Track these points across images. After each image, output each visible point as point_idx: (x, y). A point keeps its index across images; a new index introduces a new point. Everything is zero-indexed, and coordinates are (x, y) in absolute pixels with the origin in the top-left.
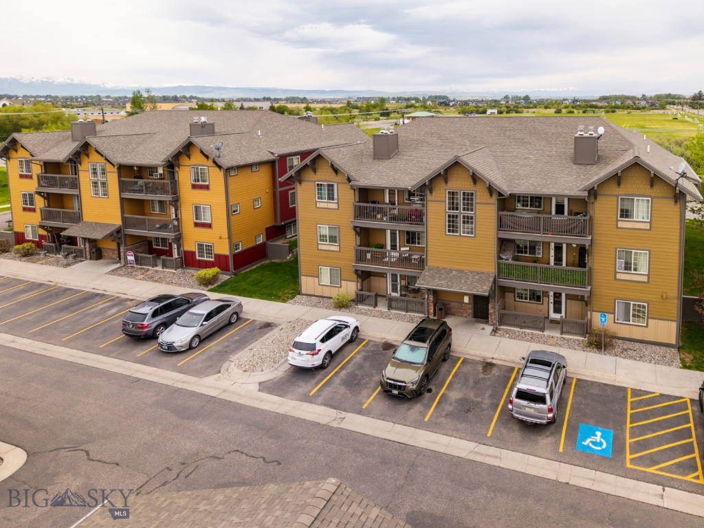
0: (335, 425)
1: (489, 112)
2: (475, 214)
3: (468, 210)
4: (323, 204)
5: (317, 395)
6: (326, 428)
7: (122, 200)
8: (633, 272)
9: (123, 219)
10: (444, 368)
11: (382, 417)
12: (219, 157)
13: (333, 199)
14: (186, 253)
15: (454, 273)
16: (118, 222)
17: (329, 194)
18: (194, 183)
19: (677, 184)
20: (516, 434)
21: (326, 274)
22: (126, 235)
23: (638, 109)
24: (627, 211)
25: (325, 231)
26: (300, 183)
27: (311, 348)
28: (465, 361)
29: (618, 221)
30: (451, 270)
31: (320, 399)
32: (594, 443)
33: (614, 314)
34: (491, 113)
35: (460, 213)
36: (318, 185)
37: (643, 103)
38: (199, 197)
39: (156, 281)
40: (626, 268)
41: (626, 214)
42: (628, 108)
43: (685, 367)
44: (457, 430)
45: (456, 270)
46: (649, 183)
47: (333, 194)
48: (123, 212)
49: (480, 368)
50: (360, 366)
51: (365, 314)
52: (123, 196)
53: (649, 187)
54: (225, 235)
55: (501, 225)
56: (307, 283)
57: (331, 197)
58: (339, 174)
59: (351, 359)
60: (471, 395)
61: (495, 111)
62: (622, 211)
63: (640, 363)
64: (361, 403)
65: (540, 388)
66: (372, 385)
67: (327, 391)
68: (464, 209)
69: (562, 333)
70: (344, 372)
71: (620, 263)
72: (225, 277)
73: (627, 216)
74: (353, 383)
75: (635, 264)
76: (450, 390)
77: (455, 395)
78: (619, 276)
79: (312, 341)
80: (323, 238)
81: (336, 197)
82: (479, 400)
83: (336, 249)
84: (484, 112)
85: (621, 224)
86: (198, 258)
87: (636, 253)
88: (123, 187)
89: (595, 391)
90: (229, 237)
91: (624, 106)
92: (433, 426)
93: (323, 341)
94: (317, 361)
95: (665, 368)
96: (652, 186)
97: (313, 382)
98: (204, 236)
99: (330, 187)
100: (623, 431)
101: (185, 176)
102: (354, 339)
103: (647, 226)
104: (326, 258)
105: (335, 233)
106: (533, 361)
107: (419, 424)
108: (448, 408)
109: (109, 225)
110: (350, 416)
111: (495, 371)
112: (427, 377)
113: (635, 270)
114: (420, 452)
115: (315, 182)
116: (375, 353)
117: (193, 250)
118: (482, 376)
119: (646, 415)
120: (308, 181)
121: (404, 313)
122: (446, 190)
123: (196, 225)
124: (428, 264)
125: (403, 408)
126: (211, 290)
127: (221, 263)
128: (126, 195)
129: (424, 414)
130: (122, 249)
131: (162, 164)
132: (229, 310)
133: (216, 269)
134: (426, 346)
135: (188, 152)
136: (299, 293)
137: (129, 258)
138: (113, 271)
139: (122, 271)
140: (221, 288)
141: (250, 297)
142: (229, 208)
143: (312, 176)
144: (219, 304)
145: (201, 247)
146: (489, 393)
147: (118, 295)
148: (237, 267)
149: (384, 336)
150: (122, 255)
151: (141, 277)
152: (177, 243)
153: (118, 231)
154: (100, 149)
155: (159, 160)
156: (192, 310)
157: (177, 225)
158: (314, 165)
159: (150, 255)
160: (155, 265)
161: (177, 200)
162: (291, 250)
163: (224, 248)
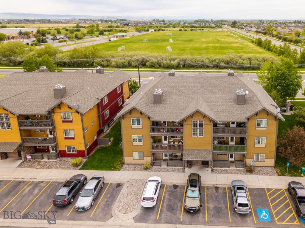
1: (150, 30)
2: (204, 129)
3: (201, 127)
4: (135, 126)
5: (160, 219)
7: (20, 130)
8: (261, 144)
9: (22, 139)
10: (203, 192)
11: (190, 223)
12: (79, 109)
13: (140, 124)
14: (60, 151)
15: (196, 151)
16: (18, 140)
17: (137, 123)
18: (63, 120)
19: (277, 116)
20: (239, 219)
21: (136, 155)
22: (24, 146)
23: (212, 28)
24: (259, 124)
25: (136, 137)
26: (123, 119)
28: (208, 188)
29: (256, 127)
30: (194, 150)
31: (163, 221)
32: (264, 216)
33: (254, 159)
34: (151, 31)
35: (198, 128)
36: (132, 119)
37: (213, 25)
38: (67, 126)
39: (48, 168)
40: (258, 143)
41: (259, 125)
42: (208, 28)
43: (279, 175)
44: (219, 222)
45: (197, 150)
46: (267, 115)
47: (140, 123)
48: (21, 136)
49: (215, 190)
50: (170, 200)
51: (158, 171)
52: (21, 129)
53: (267, 116)
54: (83, 141)
55: (214, 132)
56: (127, 159)
57: (139, 124)
58: (142, 115)
59: (164, 197)
60: (217, 205)
61: (153, 30)
62: (257, 124)
63: (265, 176)
64: (179, 219)
65: (245, 201)
66: (179, 208)
67: (163, 216)
68: (199, 127)
69: (236, 167)
70: (165, 204)
71: (256, 141)
72: (85, 160)
73: (259, 126)
75: (261, 141)
76: (208, 204)
77: (211, 206)
78: (256, 146)
79: (152, 196)
80: (134, 140)
82: (220, 206)
83: (142, 144)
84: (148, 31)
85: (257, 129)
86: (67, 153)
87: (262, 138)
88: (20, 124)
89: (256, 192)
90: (85, 143)
91: (206, 27)
92: (210, 223)
93: (155, 194)
94: (154, 203)
95: (273, 177)
96: (268, 115)
97: (155, 212)
98: (70, 143)
99: (138, 120)
100: (270, 208)
101: (58, 117)
102: (162, 187)
103: (266, 129)
104: (137, 149)
105: (140, 138)
107: (205, 223)
108: (212, 213)
109: (13, 143)
111: (220, 191)
112: (201, 201)
113: (261, 143)
115: (131, 118)
116: (172, 192)
117: (64, 149)
118: (216, 194)
120: (127, 118)
121: (174, 167)
122: (192, 120)
123: (66, 138)
124: (184, 148)
125: (196, 216)
126: (80, 169)
127: (80, 154)
128: (23, 128)
129: (204, 218)
130: (22, 153)
131: (46, 114)
132: (101, 183)
133: (80, 158)
134: (197, 189)
135: (59, 106)
136: (124, 164)
137: (27, 157)
138: (20, 166)
139: (26, 164)
140: (85, 167)
141: (102, 170)
142: (84, 130)
143: (129, 116)
144: (96, 181)
145: (69, 148)
146: (222, 202)
147: (32, 180)
148: (88, 154)
149: (171, 181)
150: (22, 156)
151: (38, 167)
152: (55, 147)
153: (20, 146)
154: (7, 108)
155: (43, 111)
156: (87, 187)
157: (55, 139)
158: (131, 112)
159: (40, 154)
160: (43, 158)
161: (54, 128)
162: (110, 140)
163: (82, 148)
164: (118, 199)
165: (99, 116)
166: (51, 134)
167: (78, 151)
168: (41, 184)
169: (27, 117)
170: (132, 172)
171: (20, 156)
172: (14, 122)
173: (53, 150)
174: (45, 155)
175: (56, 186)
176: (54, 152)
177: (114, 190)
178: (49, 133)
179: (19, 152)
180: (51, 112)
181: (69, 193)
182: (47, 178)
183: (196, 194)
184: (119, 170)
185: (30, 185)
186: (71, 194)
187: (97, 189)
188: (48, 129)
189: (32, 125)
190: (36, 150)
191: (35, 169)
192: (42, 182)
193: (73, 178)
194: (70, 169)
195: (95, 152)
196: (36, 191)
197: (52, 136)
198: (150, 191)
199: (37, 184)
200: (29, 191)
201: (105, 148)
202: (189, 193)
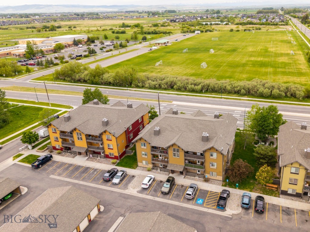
0: (153, 199)
1: (196, 32)
2: (179, 153)
4: (143, 147)
6: (152, 200)
7: (87, 142)
9: (88, 146)
10: (174, 186)
11: (162, 198)
12: (114, 134)
13: (145, 146)
14: (106, 155)
16: (86, 147)
18: (107, 139)
19: (221, 152)
20: (186, 201)
21: (144, 162)
22: (89, 150)
25: (143, 153)
26: (137, 142)
27: (146, 184)
28: (178, 185)
31: (150, 195)
32: (200, 202)
33: (210, 174)
36: (141, 143)
38: (109, 142)
39: (100, 163)
44: (176, 200)
45: (176, 164)
48: (87, 145)
49: (181, 187)
50: (156, 187)
51: (155, 172)
54: (117, 151)
56: (139, 164)
58: (146, 142)
59: (154, 185)
60: (179, 193)
61: (199, 32)
65: (190, 193)
66: (159, 191)
67: (150, 193)
68: (177, 152)
69: (199, 178)
70: (153, 188)
71: (211, 165)
72: (118, 161)
74: (155, 191)
76: (174, 192)
77: (175, 193)
78: (211, 167)
79: (146, 183)
80: (143, 154)
82: (180, 194)
83: (147, 157)
86: (109, 156)
87: (214, 163)
88: (87, 139)
89: (203, 192)
90: (118, 152)
92: (171, 199)
93: (148, 183)
94: (147, 187)
95: (218, 186)
96: (217, 151)
97: (147, 190)
98: (111, 151)
99: (144, 144)
100: (205, 199)
101: (104, 137)
102: (154, 180)
104: (144, 159)
105: (146, 154)
106: (190, 187)
107: (169, 199)
108: (174, 196)
109: (84, 148)
110: (156, 198)
111: (184, 187)
112: (170, 190)
114: (169, 204)
116: (159, 184)
117: (108, 154)
118: (181, 189)
119: (211, 196)
121: (164, 172)
122: (172, 148)
123: (109, 149)
124: (169, 162)
126: (116, 166)
127: (116, 158)
128: (88, 141)
129: (169, 197)
130: (88, 153)
131: (99, 135)
132: (124, 174)
133: (116, 160)
134: (169, 184)
135: (105, 132)
136: (138, 166)
137: (90, 156)
138: (87, 159)
139: (90, 159)
140: (118, 165)
141: (126, 168)
142: (117, 145)
143: (140, 141)
144: (122, 172)
145: (110, 154)
146: (182, 192)
147: (93, 168)
148: (120, 158)
149: (160, 179)
150: (88, 155)
151: (96, 161)
152: (104, 152)
153: (87, 150)
154: (80, 130)
155: (97, 133)
156: (117, 174)
157: (103, 148)
158: (140, 139)
159: (96, 155)
160: (98, 157)
161: (103, 143)
162: (132, 152)
163: (117, 155)
164: (132, 183)
165: (126, 137)
166: (101, 145)
167: (115, 156)
168: (97, 170)
169: (90, 136)
170: (141, 171)
171: (87, 154)
172: (84, 137)
173: (103, 153)
174: (99, 156)
175: (104, 172)
176: (103, 154)
177: (130, 178)
178: (100, 144)
179: (87, 153)
180: (101, 134)
181: (110, 175)
182: (100, 168)
183: (168, 186)
184: (135, 169)
185: (93, 170)
186: (111, 176)
187: (122, 176)
188: (100, 143)
189: (92, 140)
190: (94, 153)
191: (94, 163)
192: (98, 169)
193: (112, 169)
194: (111, 165)
195: (124, 157)
196: (95, 173)
197: (102, 146)
198: (146, 181)
199: (95, 170)
200: (92, 172)
201: (130, 156)
202: (165, 185)
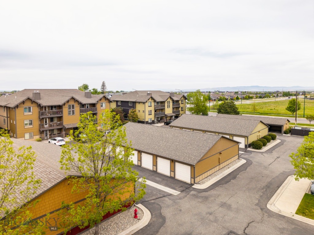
2: (75, 110)
3: (73, 109)
4: (27, 113)
13: (30, 112)
17: (29, 110)
19: (110, 99)
21: (27, 136)
25: (27, 122)
26: (17, 108)
35: (71, 110)
36: (25, 108)
41: (102, 106)
47: (30, 110)
53: (106, 100)
55: (80, 111)
57: (30, 111)
58: (33, 104)
80: (26, 124)
81: (31, 110)
83: (32, 126)
85: (102, 108)
99: (30, 108)
103: (105, 108)
104: (28, 130)
105: (31, 122)
115: (23, 107)
120: (21, 107)
122: (68, 105)
124: (64, 124)
143: (22, 105)
158: (25, 101)
